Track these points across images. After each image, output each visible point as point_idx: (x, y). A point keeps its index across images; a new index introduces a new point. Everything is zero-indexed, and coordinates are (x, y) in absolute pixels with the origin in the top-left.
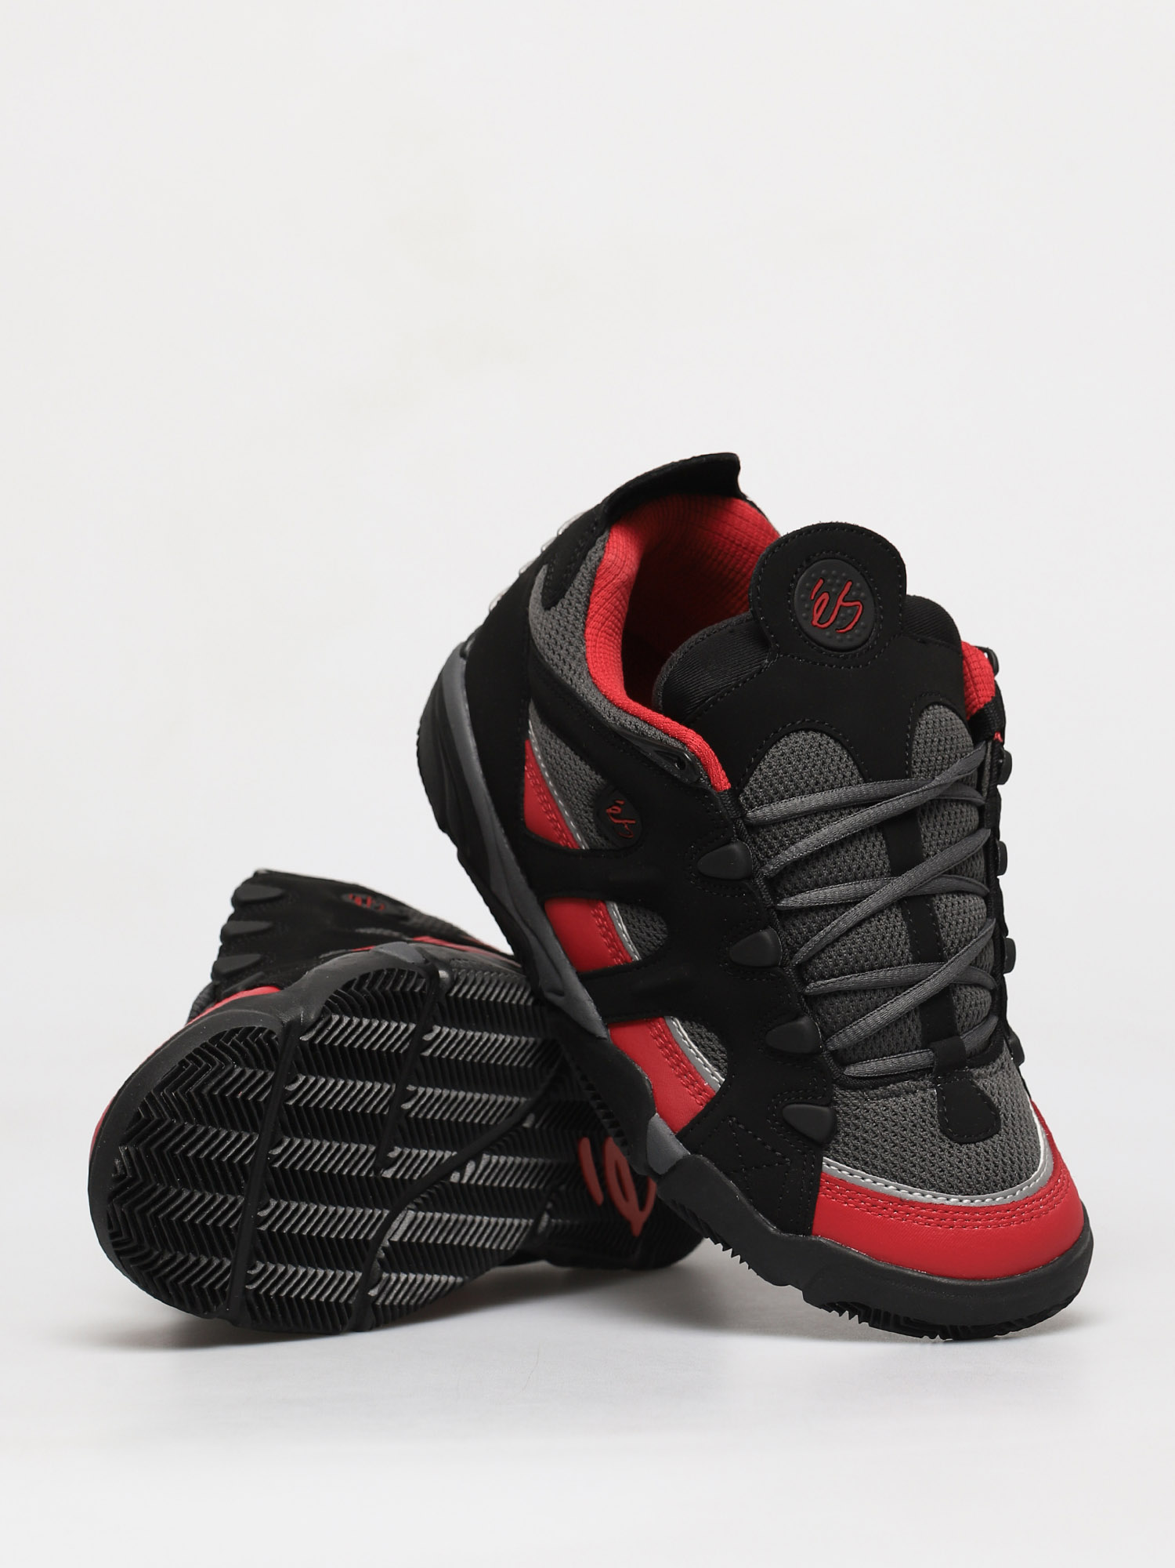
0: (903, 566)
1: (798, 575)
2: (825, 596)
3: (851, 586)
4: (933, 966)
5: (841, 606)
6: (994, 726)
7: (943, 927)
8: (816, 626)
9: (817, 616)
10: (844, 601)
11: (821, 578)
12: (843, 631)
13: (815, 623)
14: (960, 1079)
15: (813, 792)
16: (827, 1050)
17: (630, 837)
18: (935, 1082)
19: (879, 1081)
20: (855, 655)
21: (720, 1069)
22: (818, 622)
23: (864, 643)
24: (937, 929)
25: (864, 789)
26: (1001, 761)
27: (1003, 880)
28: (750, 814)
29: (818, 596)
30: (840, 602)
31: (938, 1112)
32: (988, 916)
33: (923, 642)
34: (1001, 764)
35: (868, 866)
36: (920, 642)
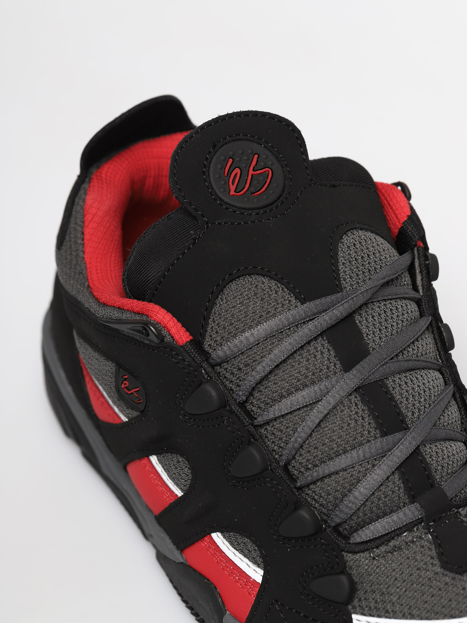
0: (299, 132)
1: (209, 161)
2: (237, 170)
3: (258, 158)
4: (398, 435)
5: (252, 175)
6: (415, 237)
7: (402, 402)
8: (234, 195)
9: (233, 188)
10: (254, 170)
11: (230, 158)
12: (259, 193)
13: (232, 192)
14: (449, 521)
15: (259, 323)
16: (329, 526)
17: (141, 401)
18: (428, 528)
19: (379, 542)
20: (272, 210)
21: (259, 566)
22: (235, 192)
23: (278, 199)
24: (396, 406)
25: (301, 310)
26: (428, 262)
27: (455, 354)
28: (214, 356)
29: (230, 172)
30: (251, 172)
31: (436, 552)
32: (446, 384)
33: (334, 186)
34: (428, 264)
35: (321, 370)
36: (330, 187)
